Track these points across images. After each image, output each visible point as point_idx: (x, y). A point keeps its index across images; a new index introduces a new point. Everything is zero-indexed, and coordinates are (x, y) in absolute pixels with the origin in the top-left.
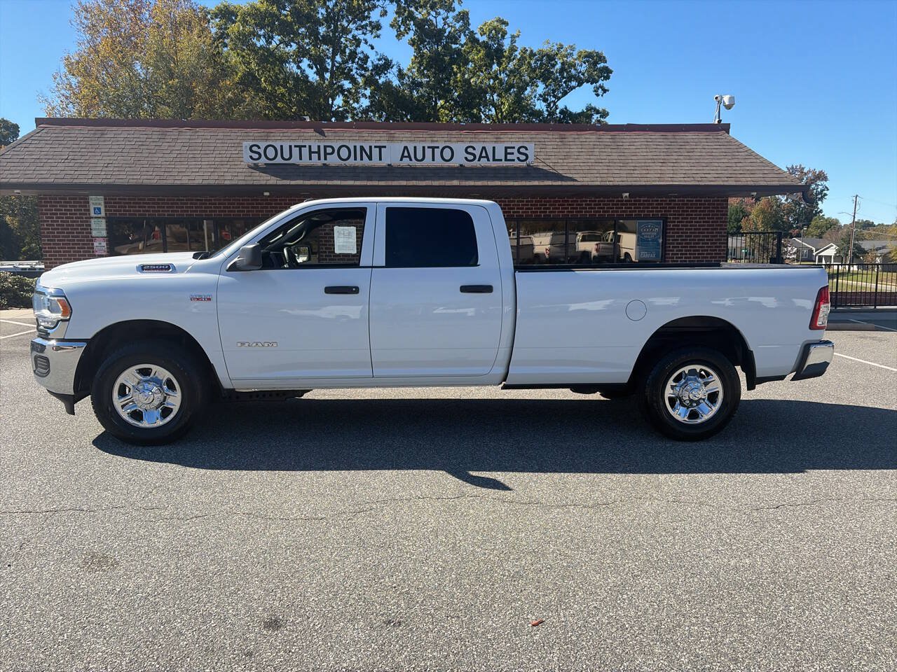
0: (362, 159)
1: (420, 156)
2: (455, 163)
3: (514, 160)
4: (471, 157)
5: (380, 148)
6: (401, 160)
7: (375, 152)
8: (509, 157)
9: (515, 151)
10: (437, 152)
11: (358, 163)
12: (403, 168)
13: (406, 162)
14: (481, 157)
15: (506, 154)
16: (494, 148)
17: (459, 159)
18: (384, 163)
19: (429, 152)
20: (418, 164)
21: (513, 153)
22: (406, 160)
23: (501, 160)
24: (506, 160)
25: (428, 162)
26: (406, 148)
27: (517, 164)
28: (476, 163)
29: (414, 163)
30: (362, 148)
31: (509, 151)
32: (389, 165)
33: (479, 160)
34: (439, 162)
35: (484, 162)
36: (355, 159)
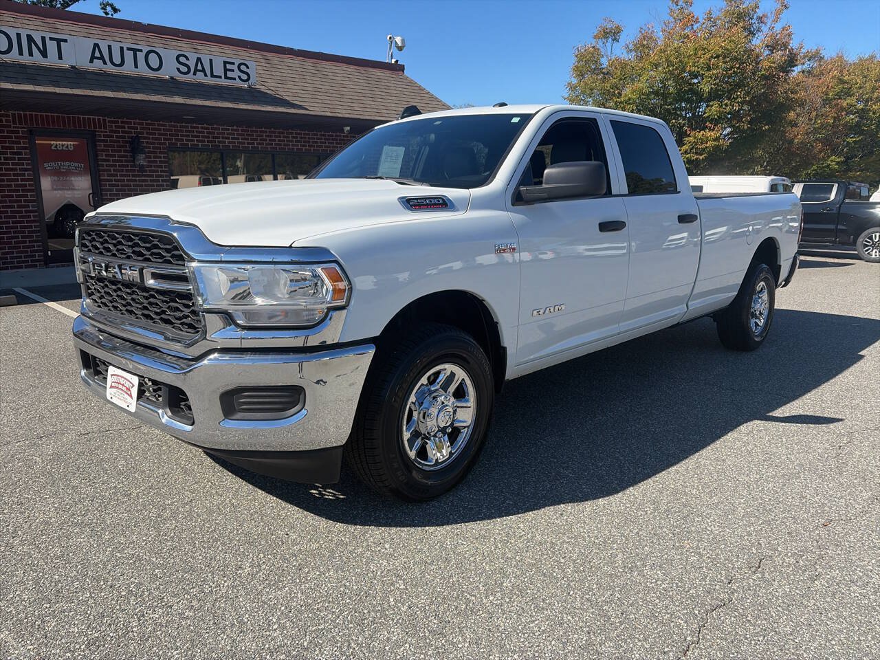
0: (31, 54)
1: (117, 60)
2: (164, 74)
3: (235, 79)
4: (184, 69)
5: (59, 41)
6: (91, 61)
7: (52, 47)
8: (229, 74)
9: (235, 67)
10: (141, 56)
11: (25, 59)
12: (93, 73)
13: (98, 64)
14: (196, 70)
15: (226, 70)
16: (211, 61)
17: (170, 70)
18: (66, 64)
19: (129, 56)
20: (115, 70)
21: (233, 71)
22: (98, 63)
23: (220, 77)
24: (226, 77)
25: (128, 69)
26: (96, 46)
27: (238, 84)
28: (190, 78)
29: (109, 68)
30: (30, 38)
31: (229, 66)
32: (73, 67)
33: (195, 74)
34: (143, 71)
35: (200, 78)
36: (21, 53)
